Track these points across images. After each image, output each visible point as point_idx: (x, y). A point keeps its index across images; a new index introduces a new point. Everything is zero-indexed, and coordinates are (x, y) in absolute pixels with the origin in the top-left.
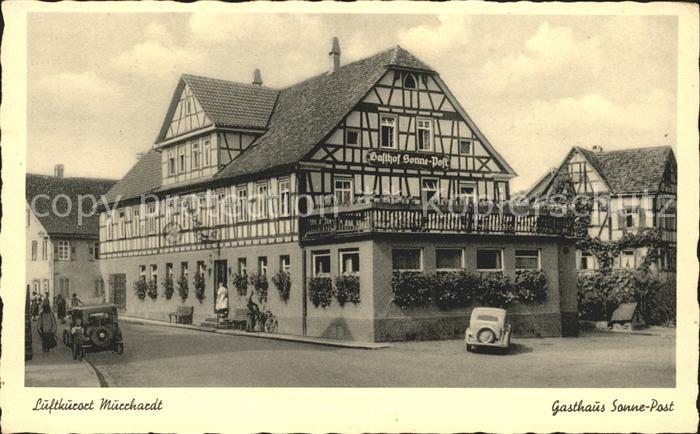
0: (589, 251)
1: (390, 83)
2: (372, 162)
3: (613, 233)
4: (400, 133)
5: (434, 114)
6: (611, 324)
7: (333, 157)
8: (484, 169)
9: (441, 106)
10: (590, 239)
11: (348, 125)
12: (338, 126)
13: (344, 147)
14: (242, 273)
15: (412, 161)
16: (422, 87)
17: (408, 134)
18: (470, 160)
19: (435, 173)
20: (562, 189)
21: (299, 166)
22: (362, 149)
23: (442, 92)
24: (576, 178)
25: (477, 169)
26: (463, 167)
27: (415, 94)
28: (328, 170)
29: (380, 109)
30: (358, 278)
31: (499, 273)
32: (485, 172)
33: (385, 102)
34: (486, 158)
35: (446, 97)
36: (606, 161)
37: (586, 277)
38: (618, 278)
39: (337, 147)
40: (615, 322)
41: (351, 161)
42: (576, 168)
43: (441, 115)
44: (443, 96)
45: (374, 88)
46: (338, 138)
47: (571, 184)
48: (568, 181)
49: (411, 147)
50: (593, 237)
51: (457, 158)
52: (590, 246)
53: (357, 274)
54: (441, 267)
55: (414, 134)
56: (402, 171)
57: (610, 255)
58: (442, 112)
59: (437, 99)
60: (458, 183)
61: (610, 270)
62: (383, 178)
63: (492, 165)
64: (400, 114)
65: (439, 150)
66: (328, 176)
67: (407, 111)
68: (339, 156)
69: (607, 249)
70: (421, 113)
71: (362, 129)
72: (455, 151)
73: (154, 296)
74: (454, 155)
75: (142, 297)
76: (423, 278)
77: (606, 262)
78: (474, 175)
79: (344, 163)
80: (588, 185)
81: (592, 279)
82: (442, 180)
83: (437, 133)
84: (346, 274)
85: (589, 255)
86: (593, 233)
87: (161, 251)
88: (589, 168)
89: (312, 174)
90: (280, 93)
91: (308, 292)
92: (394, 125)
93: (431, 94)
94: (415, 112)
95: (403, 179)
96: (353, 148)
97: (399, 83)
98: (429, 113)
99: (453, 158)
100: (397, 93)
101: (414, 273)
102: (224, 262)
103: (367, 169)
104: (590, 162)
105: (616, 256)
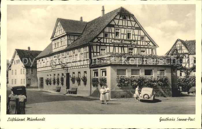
0: (182, 71)
1: (118, 18)
2: (112, 43)
3: (190, 65)
4: (121, 34)
5: (132, 28)
6: (189, 93)
7: (100, 41)
8: (148, 45)
9: (135, 25)
10: (183, 67)
11: (105, 31)
12: (102, 32)
13: (104, 38)
14: (74, 77)
15: (125, 42)
16: (129, 19)
17: (124, 34)
18: (144, 42)
19: (133, 46)
20: (174, 52)
21: (89, 44)
22: (109, 38)
23: (135, 21)
24: (178, 49)
25: (146, 45)
26: (142, 44)
27: (126, 21)
28: (98, 45)
29: (115, 26)
30: (106, 78)
31: (152, 77)
32: (149, 46)
33: (117, 24)
34: (149, 41)
35: (136, 22)
36: (188, 44)
37: (181, 79)
38: (191, 79)
39: (101, 38)
40: (190, 92)
41: (106, 42)
42: (178, 46)
43: (135, 28)
44: (135, 22)
45: (113, 20)
46: (102, 35)
47: (177, 50)
48: (176, 50)
49: (125, 38)
50: (183, 66)
51: (140, 42)
52: (183, 69)
53: (106, 77)
54: (133, 75)
55: (126, 34)
56: (122, 45)
57: (189, 72)
58: (135, 27)
59: (133, 23)
60: (140, 49)
61: (189, 76)
62: (116, 47)
63: (151, 44)
64: (121, 28)
65: (134, 39)
66: (98, 47)
67: (124, 27)
68: (102, 41)
69: (188, 70)
70: (128, 27)
71: (109, 33)
72: (139, 39)
73: (50, 84)
74: (139, 41)
75: (47, 84)
76: (127, 78)
77: (188, 74)
78: (145, 47)
79: (103, 43)
80: (182, 50)
81: (183, 79)
82: (135, 48)
83: (133, 34)
84: (103, 77)
85: (182, 72)
86: (184, 65)
87: (52, 71)
88: (182, 45)
89: (93, 46)
90: (87, 23)
91: (92, 82)
92: (120, 31)
93: (132, 22)
94: (126, 27)
95: (122, 48)
96: (106, 38)
97: (121, 18)
98: (131, 28)
99: (138, 41)
100: (121, 21)
101: (124, 77)
102: (69, 74)
103: (111, 45)
104: (183, 44)
105: (191, 72)
